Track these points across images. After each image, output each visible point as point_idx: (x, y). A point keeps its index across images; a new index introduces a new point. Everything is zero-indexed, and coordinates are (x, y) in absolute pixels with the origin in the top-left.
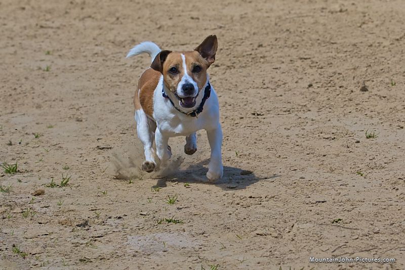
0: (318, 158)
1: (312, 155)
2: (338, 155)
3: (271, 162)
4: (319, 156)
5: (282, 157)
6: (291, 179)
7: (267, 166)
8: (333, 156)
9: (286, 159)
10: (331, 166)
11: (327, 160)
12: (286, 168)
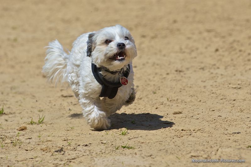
0: (230, 102)
1: (225, 100)
2: (245, 100)
3: (195, 105)
4: (230, 100)
5: (202, 101)
6: (212, 117)
7: (192, 108)
8: (241, 101)
9: (205, 103)
10: (240, 107)
11: (237, 104)
12: (207, 109)
